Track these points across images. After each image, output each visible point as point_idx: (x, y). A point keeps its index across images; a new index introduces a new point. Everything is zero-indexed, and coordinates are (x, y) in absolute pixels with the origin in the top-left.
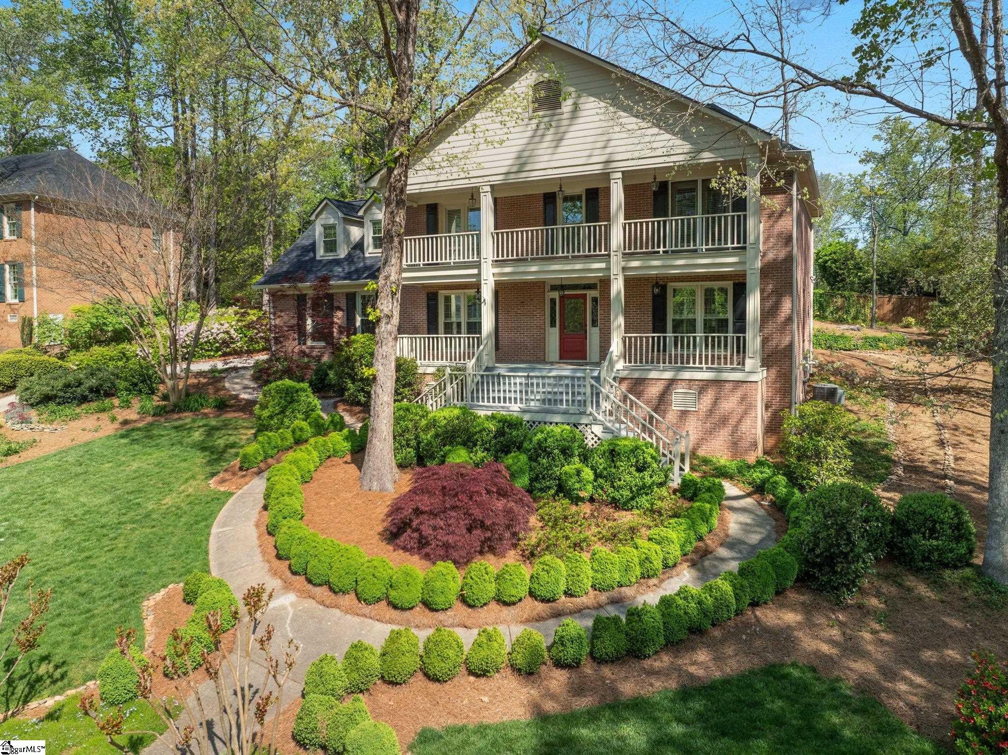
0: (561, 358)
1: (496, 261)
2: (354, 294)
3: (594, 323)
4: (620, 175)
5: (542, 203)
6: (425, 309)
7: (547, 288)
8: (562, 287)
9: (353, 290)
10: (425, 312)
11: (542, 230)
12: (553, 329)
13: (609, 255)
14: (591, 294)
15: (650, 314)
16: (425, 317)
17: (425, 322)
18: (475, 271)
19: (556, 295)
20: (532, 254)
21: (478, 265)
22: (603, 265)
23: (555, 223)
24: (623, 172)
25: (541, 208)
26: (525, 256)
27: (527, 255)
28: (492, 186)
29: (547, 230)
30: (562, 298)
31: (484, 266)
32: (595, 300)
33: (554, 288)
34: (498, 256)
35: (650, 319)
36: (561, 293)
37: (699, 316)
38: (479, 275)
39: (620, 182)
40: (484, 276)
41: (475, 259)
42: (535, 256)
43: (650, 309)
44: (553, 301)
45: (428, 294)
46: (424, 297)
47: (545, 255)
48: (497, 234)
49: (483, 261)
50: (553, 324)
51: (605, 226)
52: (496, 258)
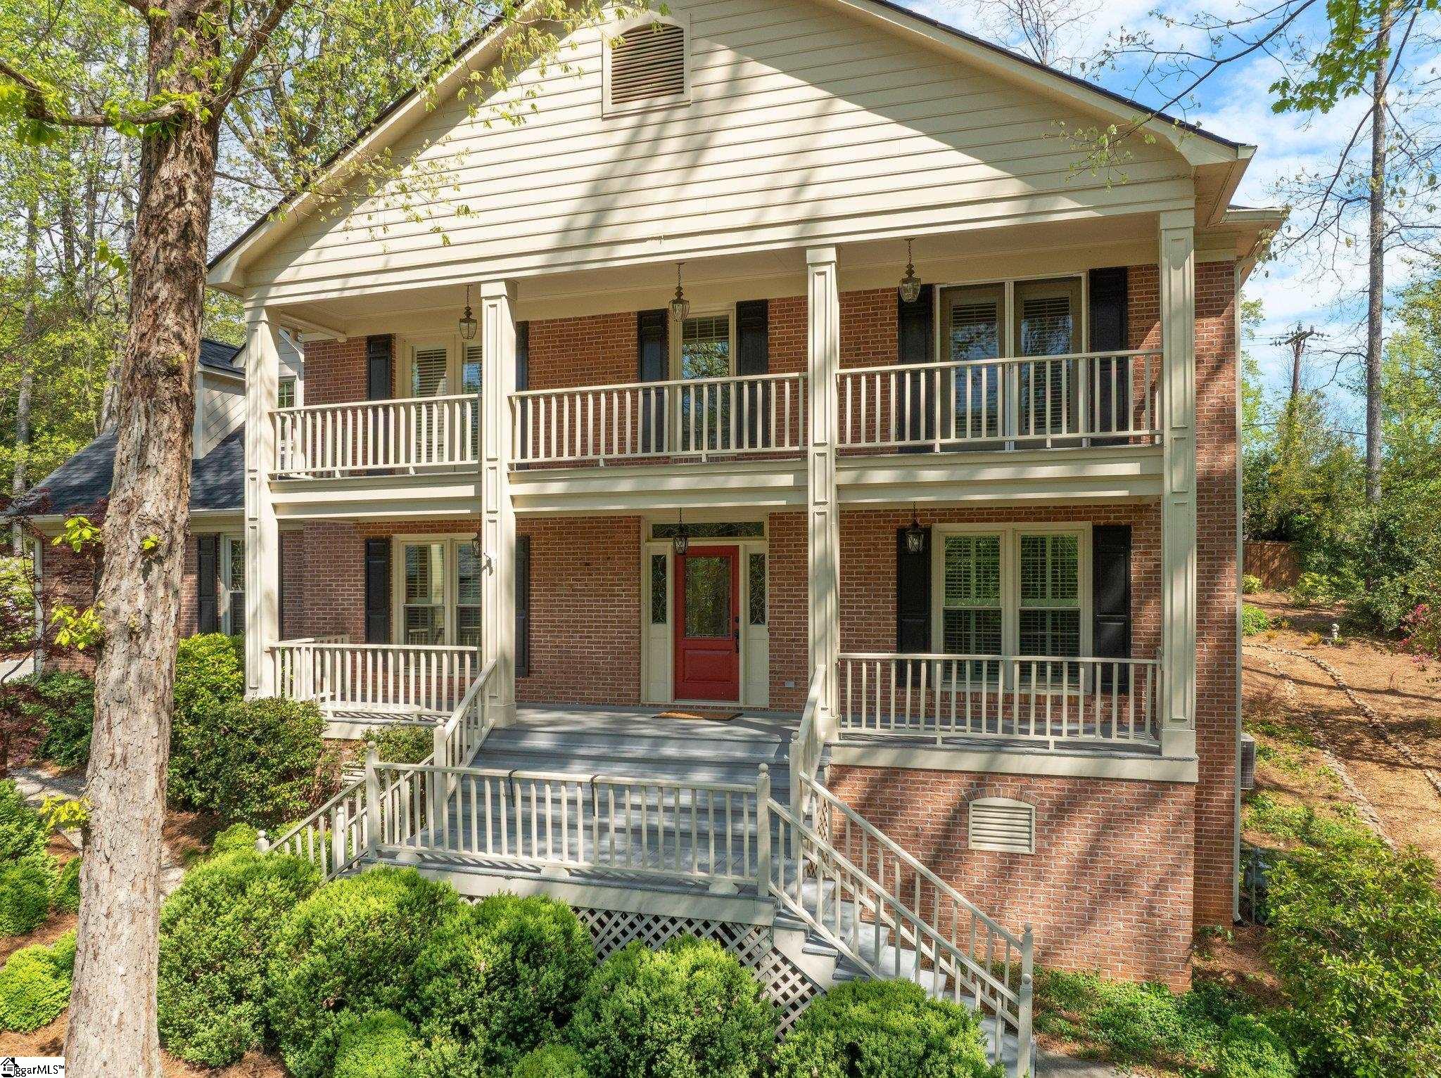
0: (677, 695)
1: (520, 466)
2: (216, 538)
3: (757, 616)
4: (831, 254)
5: (634, 334)
6: (361, 577)
7: (646, 531)
8: (681, 531)
9: (215, 530)
10: (361, 585)
11: (634, 392)
12: (660, 626)
13: (803, 455)
14: (748, 546)
15: (892, 596)
16: (361, 595)
17: (361, 605)
18: (468, 491)
19: (666, 548)
20: (609, 450)
21: (473, 476)
22: (787, 480)
23: (664, 377)
24: (839, 247)
25: (632, 347)
26: (590, 455)
27: (597, 451)
28: (512, 285)
29: (647, 392)
30: (682, 557)
31: (488, 477)
32: (757, 560)
33: (662, 531)
34: (524, 455)
35: (892, 607)
36: (680, 544)
37: (1010, 603)
38: (477, 499)
39: (831, 271)
40: (488, 503)
41: (469, 460)
42: (616, 454)
43: (892, 584)
44: (658, 562)
45: (368, 542)
46: (360, 547)
47: (640, 454)
48: (523, 400)
49: (486, 465)
50: (658, 617)
51: (794, 382)
52: (518, 460)
